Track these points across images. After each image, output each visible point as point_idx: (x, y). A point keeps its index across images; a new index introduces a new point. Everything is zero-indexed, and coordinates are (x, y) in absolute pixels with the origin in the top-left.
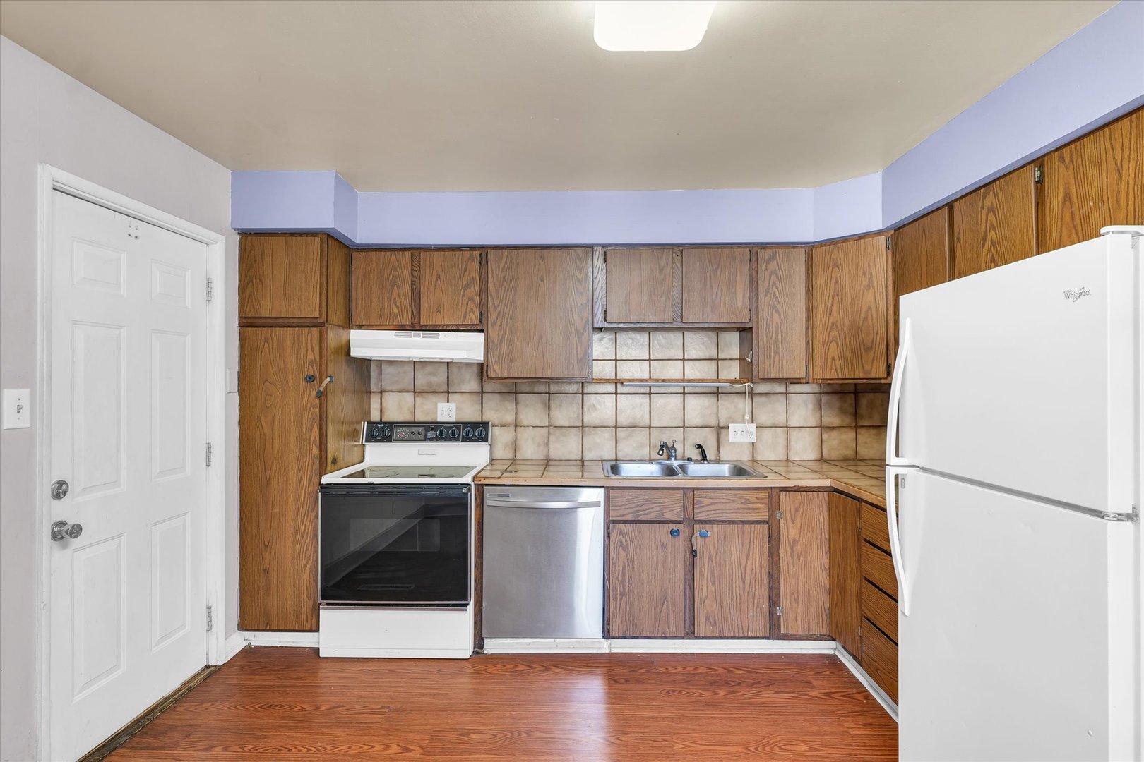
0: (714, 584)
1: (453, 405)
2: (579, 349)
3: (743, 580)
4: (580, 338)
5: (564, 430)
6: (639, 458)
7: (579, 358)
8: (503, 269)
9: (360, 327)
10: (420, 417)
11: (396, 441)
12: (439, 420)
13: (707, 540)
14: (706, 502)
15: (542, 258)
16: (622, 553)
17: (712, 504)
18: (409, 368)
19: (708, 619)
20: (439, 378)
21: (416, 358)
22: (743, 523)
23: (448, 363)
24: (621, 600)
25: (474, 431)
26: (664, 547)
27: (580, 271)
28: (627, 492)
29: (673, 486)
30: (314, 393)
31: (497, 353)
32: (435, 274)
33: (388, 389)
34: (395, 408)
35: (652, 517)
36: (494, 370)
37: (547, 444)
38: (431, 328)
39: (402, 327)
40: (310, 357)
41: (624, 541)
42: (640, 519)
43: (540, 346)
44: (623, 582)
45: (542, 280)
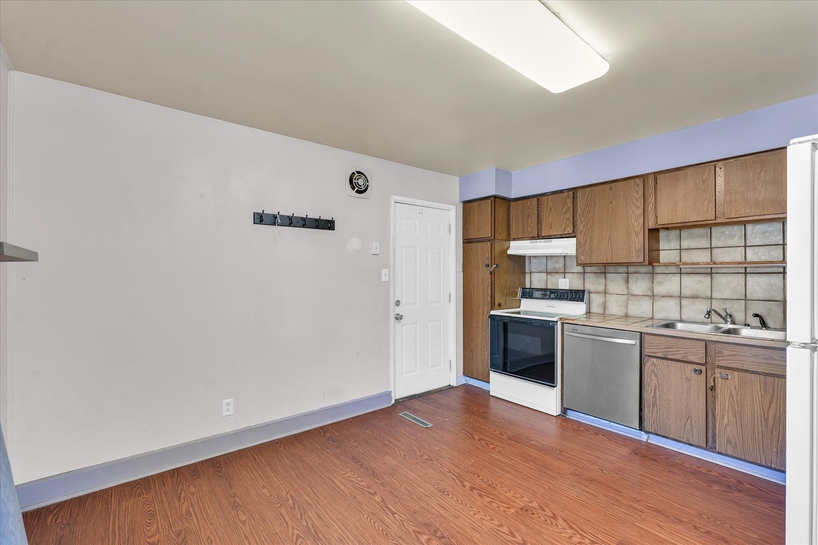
0: (735, 416)
1: (567, 280)
2: (637, 244)
3: (766, 420)
4: (637, 237)
5: (638, 297)
6: (700, 321)
7: (637, 249)
8: (587, 199)
9: (514, 240)
10: (550, 287)
11: (535, 298)
12: (560, 288)
13: (728, 382)
14: (726, 353)
15: (611, 189)
16: (654, 378)
17: (733, 355)
18: (544, 260)
19: (729, 441)
20: (560, 265)
21: (547, 254)
22: (766, 375)
23: (565, 256)
24: (653, 408)
25: (576, 295)
26: (688, 380)
27: (638, 194)
28: (658, 338)
29: (695, 337)
30: (489, 272)
31: (583, 249)
32: (549, 207)
33: (533, 271)
34: (536, 280)
35: (678, 357)
36: (581, 259)
37: (626, 306)
38: (548, 237)
39: (533, 238)
40: (487, 255)
41: (655, 370)
42: (668, 357)
43: (610, 244)
44: (654, 397)
45: (611, 202)
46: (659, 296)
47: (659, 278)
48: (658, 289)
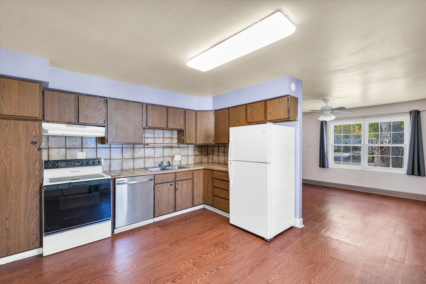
0: (180, 196)
1: (84, 153)
2: (139, 134)
3: (187, 194)
4: (139, 131)
5: (127, 160)
6: (151, 167)
7: (139, 137)
8: (113, 106)
9: (48, 122)
10: (68, 158)
11: (60, 168)
12: (78, 159)
13: (179, 185)
14: (179, 175)
15: (127, 104)
16: (158, 192)
17: (180, 176)
18: (64, 139)
19: (179, 206)
20: (78, 143)
22: (186, 179)
23: (82, 137)
24: (158, 206)
26: (169, 189)
27: (139, 110)
28: (159, 175)
29: (171, 172)
30: (37, 149)
31: (111, 134)
35: (166, 181)
36: (110, 140)
37: (122, 165)
38: (83, 124)
39: (70, 123)
40: (34, 133)
41: (158, 189)
42: (163, 182)
44: (158, 201)
45: (127, 111)
46: (136, 158)
47: (136, 150)
48: (136, 155)
